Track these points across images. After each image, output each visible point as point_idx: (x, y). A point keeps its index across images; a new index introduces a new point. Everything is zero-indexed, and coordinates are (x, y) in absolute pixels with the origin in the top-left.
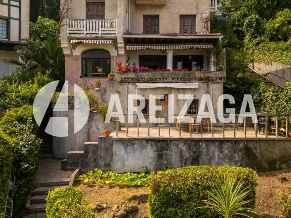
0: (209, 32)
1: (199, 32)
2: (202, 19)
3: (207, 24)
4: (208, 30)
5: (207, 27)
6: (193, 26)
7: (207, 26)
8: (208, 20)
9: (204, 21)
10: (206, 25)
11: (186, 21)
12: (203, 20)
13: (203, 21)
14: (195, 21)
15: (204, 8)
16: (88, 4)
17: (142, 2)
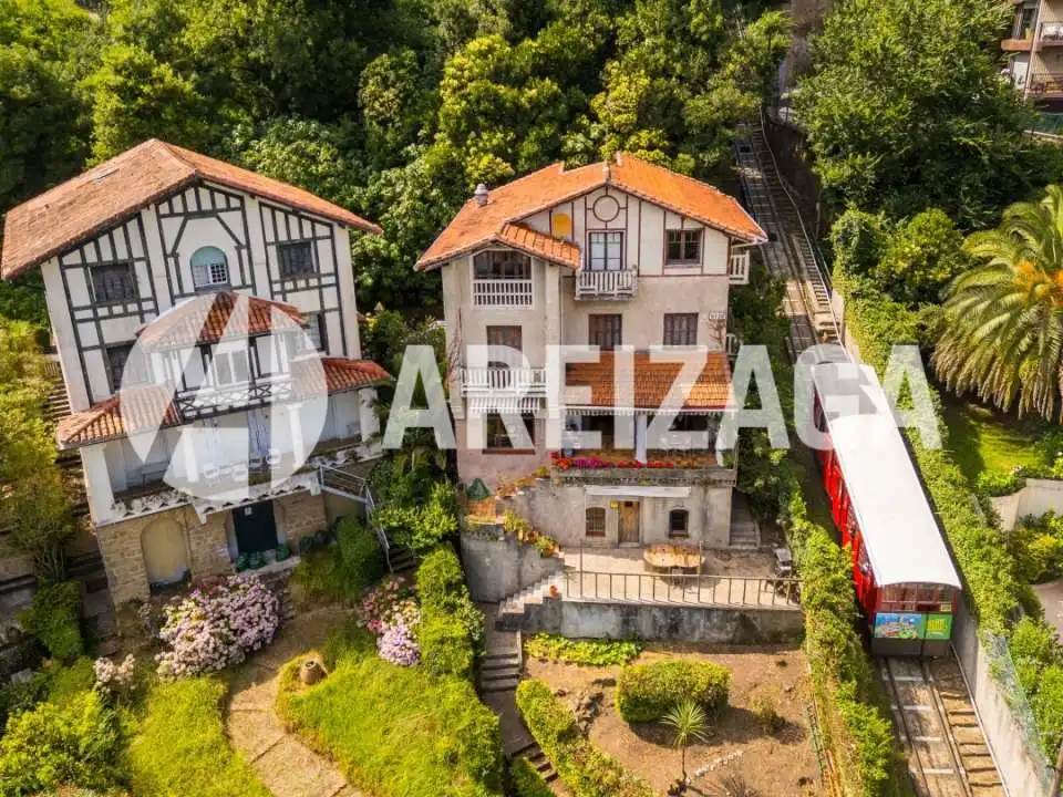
2: (710, 322)
3: (721, 332)
4: (721, 342)
5: (720, 338)
6: (692, 331)
7: (720, 334)
8: (722, 324)
9: (715, 325)
10: (717, 334)
11: (677, 322)
12: (712, 323)
13: (711, 326)
14: (696, 322)
15: (716, 300)
16: (489, 328)
17: (588, 299)
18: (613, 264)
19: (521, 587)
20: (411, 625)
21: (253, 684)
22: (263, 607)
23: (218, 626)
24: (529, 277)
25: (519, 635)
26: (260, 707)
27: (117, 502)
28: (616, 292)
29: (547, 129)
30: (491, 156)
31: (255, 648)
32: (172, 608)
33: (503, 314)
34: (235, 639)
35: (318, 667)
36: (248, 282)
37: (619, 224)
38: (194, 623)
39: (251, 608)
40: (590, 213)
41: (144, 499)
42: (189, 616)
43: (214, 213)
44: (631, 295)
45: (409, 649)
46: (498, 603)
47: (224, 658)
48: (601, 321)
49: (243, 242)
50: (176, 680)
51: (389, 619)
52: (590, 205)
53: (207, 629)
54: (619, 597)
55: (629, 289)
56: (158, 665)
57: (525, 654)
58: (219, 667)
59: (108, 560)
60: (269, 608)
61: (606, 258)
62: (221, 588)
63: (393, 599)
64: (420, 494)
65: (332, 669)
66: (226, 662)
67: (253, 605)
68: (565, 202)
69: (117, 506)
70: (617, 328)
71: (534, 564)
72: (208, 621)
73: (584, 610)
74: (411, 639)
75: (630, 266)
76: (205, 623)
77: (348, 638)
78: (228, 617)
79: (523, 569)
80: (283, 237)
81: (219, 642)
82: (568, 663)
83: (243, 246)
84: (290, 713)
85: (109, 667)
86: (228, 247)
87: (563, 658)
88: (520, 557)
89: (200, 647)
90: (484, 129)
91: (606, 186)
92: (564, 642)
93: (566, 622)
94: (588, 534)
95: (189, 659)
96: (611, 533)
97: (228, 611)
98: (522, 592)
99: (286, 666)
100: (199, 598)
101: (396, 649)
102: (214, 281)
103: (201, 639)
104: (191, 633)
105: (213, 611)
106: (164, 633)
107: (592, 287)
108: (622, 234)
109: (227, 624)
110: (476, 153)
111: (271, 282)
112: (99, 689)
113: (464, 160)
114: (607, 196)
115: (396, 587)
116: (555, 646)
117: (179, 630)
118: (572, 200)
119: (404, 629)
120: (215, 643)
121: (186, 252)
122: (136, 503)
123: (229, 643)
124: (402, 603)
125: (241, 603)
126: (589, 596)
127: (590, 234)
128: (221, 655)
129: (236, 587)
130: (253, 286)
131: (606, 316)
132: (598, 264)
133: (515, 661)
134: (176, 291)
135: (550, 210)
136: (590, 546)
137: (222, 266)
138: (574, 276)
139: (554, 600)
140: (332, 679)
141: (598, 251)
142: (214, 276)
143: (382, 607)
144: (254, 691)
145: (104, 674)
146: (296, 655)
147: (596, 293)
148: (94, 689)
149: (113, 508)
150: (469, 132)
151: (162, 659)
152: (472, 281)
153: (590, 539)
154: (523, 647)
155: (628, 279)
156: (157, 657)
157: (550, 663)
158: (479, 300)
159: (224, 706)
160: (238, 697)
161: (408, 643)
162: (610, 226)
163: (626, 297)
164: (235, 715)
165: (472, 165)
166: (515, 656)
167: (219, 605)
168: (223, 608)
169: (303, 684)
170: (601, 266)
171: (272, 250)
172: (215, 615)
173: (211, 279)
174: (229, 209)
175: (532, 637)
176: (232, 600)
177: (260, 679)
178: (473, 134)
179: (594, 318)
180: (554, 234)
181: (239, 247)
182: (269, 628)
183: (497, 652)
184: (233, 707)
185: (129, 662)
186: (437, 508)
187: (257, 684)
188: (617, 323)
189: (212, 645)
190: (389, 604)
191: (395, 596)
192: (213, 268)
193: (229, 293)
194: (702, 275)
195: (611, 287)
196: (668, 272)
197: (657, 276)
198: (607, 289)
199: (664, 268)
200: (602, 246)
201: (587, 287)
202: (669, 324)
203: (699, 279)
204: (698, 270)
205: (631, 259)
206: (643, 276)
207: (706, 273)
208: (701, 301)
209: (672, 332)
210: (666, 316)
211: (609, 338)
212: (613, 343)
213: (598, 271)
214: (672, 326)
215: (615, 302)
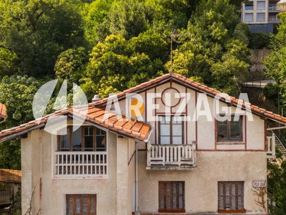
0: (265, 211)
1: (250, 210)
2: (254, 189)
3: (263, 198)
4: (264, 207)
5: (263, 203)
6: (240, 196)
7: (263, 200)
8: (264, 191)
9: (258, 192)
10: (260, 199)
11: (227, 189)
12: (256, 190)
13: (255, 193)
14: (242, 190)
15: (258, 171)
17: (157, 169)
18: (177, 140)
28: (179, 163)
29: (142, 75)
30: (111, 87)
44: (191, 165)
48: (168, 186)
55: (190, 160)
61: (171, 136)
75: (190, 142)
90: (110, 75)
107: (160, 158)
110: (103, 86)
113: (97, 90)
114: (171, 88)
118: (145, 90)
131: (172, 183)
132: (165, 140)
138: (146, 150)
141: (165, 130)
147: (163, 163)
150: (102, 76)
155: (189, 152)
163: (188, 167)
165: (101, 93)
170: (168, 142)
178: (104, 77)
179: (163, 185)
188: (181, 189)
194: (246, 150)
195: (175, 158)
196: (219, 147)
197: (211, 150)
198: (172, 160)
199: (216, 144)
200: (169, 126)
201: (157, 158)
202: (221, 191)
203: (243, 153)
204: (242, 147)
205: (191, 137)
206: (201, 150)
207: (248, 148)
208: (246, 170)
209: (224, 197)
210: (219, 183)
211: (174, 201)
212: (178, 205)
213: (165, 145)
214: (224, 192)
215: (179, 172)
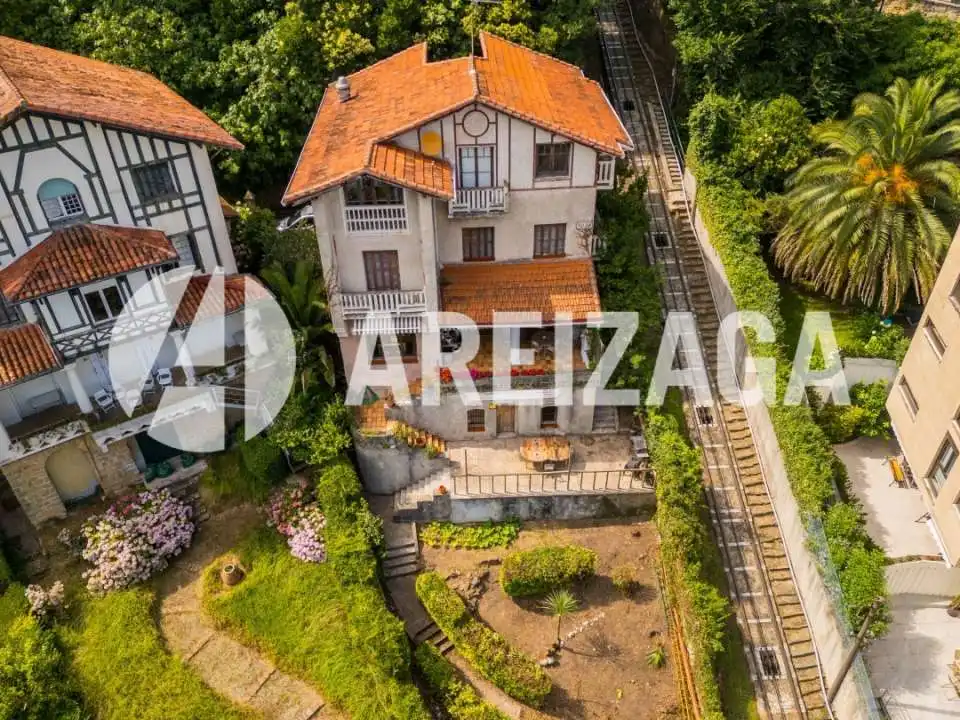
9: (582, 234)
12: (579, 232)
16: (365, 254)
17: (460, 216)
18: (484, 180)
19: (413, 481)
20: (317, 530)
21: (180, 587)
22: (178, 519)
23: (136, 545)
24: (401, 202)
25: (414, 524)
26: (190, 609)
27: (14, 442)
28: (488, 209)
30: (348, 32)
31: (176, 554)
32: (91, 529)
33: (379, 239)
34: (155, 552)
35: (237, 570)
36: (106, 210)
37: (489, 138)
38: (114, 544)
39: (166, 523)
40: (460, 129)
41: (41, 436)
42: (107, 537)
43: (53, 142)
44: (502, 211)
45: (318, 549)
46: (393, 494)
47: (147, 570)
48: (474, 234)
49: (92, 169)
50: (105, 594)
51: (296, 524)
52: (459, 120)
53: (126, 550)
54: (500, 491)
55: (502, 205)
56: (86, 584)
57: (421, 543)
58: (145, 578)
59: (18, 491)
60: (183, 519)
61: (477, 173)
62: (134, 507)
63: (298, 506)
64: (313, 411)
65: (250, 569)
66: (150, 572)
67: (167, 519)
68: (435, 120)
69: (16, 445)
70: (489, 239)
71: (423, 463)
72: (127, 541)
73: (469, 505)
74: (319, 541)
75: (501, 183)
76: (125, 543)
77: (260, 540)
78: (146, 534)
79: (414, 468)
80: (135, 160)
81: (140, 558)
82: (458, 547)
83: (93, 175)
84: (217, 614)
85: (40, 595)
86: (77, 177)
87: (454, 544)
88: (410, 459)
89: (123, 566)
91: (475, 103)
92: (453, 529)
93: (454, 512)
94: (470, 430)
95: (115, 577)
96: (490, 427)
97: (144, 529)
98: (414, 486)
99: (208, 569)
100: (115, 520)
101: (305, 550)
102: (69, 213)
103: (123, 558)
104: (112, 554)
105: (130, 532)
106: (86, 555)
107: (465, 204)
108: (493, 149)
109: (145, 541)
110: (332, 29)
111: (131, 209)
112: (34, 613)
114: (476, 110)
115: (300, 494)
116: (447, 534)
117: (101, 552)
118: (439, 118)
119: (311, 533)
120: (137, 560)
121: (30, 187)
122: (33, 441)
123: (151, 556)
124: (306, 509)
125: (155, 521)
126: (475, 492)
127: (460, 150)
128: (145, 568)
129: (148, 505)
130: (112, 214)
131: (479, 229)
132: (469, 180)
133: (413, 550)
134: (29, 229)
135: (418, 128)
136: (472, 439)
137: (74, 196)
139: (443, 496)
140: (251, 579)
141: (468, 164)
142: (67, 208)
143: (288, 513)
144: (182, 593)
145: (36, 602)
146: (215, 557)
147: (468, 210)
148: (30, 614)
149: (10, 448)
151: (89, 577)
152: (344, 209)
153: (472, 434)
154: (418, 536)
155: (500, 195)
156: (84, 575)
157: (443, 549)
158: (353, 226)
159: (155, 613)
160: (167, 601)
161: (317, 545)
162: (481, 141)
163: (498, 213)
164: (167, 619)
165: (329, 42)
166: (413, 545)
167: (135, 525)
168: (139, 527)
169: (225, 586)
171: (126, 175)
172: (133, 535)
173: (64, 211)
174: (69, 136)
175: (426, 525)
176: (147, 518)
177: (185, 582)
179: (467, 232)
180: (423, 151)
181: (88, 176)
182: (187, 536)
183: (396, 544)
184: (164, 611)
185: (58, 586)
186: (330, 426)
187: (183, 587)
188: (489, 235)
189: (134, 563)
190: (294, 511)
191: (299, 503)
192: (64, 199)
193: (88, 226)
194: (571, 187)
195: (483, 204)
196: (538, 185)
197: (527, 190)
198: (479, 206)
199: (534, 181)
200: (473, 160)
201: (460, 205)
202: (539, 234)
203: (568, 191)
204: (567, 183)
205: (502, 175)
206: (514, 190)
207: (574, 185)
208: (569, 212)
209: (542, 241)
210: (536, 227)
211: (482, 249)
212: (486, 254)
213: (470, 189)
214: (542, 235)
215: (487, 218)
